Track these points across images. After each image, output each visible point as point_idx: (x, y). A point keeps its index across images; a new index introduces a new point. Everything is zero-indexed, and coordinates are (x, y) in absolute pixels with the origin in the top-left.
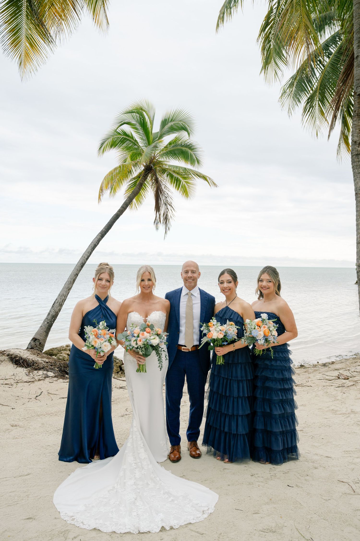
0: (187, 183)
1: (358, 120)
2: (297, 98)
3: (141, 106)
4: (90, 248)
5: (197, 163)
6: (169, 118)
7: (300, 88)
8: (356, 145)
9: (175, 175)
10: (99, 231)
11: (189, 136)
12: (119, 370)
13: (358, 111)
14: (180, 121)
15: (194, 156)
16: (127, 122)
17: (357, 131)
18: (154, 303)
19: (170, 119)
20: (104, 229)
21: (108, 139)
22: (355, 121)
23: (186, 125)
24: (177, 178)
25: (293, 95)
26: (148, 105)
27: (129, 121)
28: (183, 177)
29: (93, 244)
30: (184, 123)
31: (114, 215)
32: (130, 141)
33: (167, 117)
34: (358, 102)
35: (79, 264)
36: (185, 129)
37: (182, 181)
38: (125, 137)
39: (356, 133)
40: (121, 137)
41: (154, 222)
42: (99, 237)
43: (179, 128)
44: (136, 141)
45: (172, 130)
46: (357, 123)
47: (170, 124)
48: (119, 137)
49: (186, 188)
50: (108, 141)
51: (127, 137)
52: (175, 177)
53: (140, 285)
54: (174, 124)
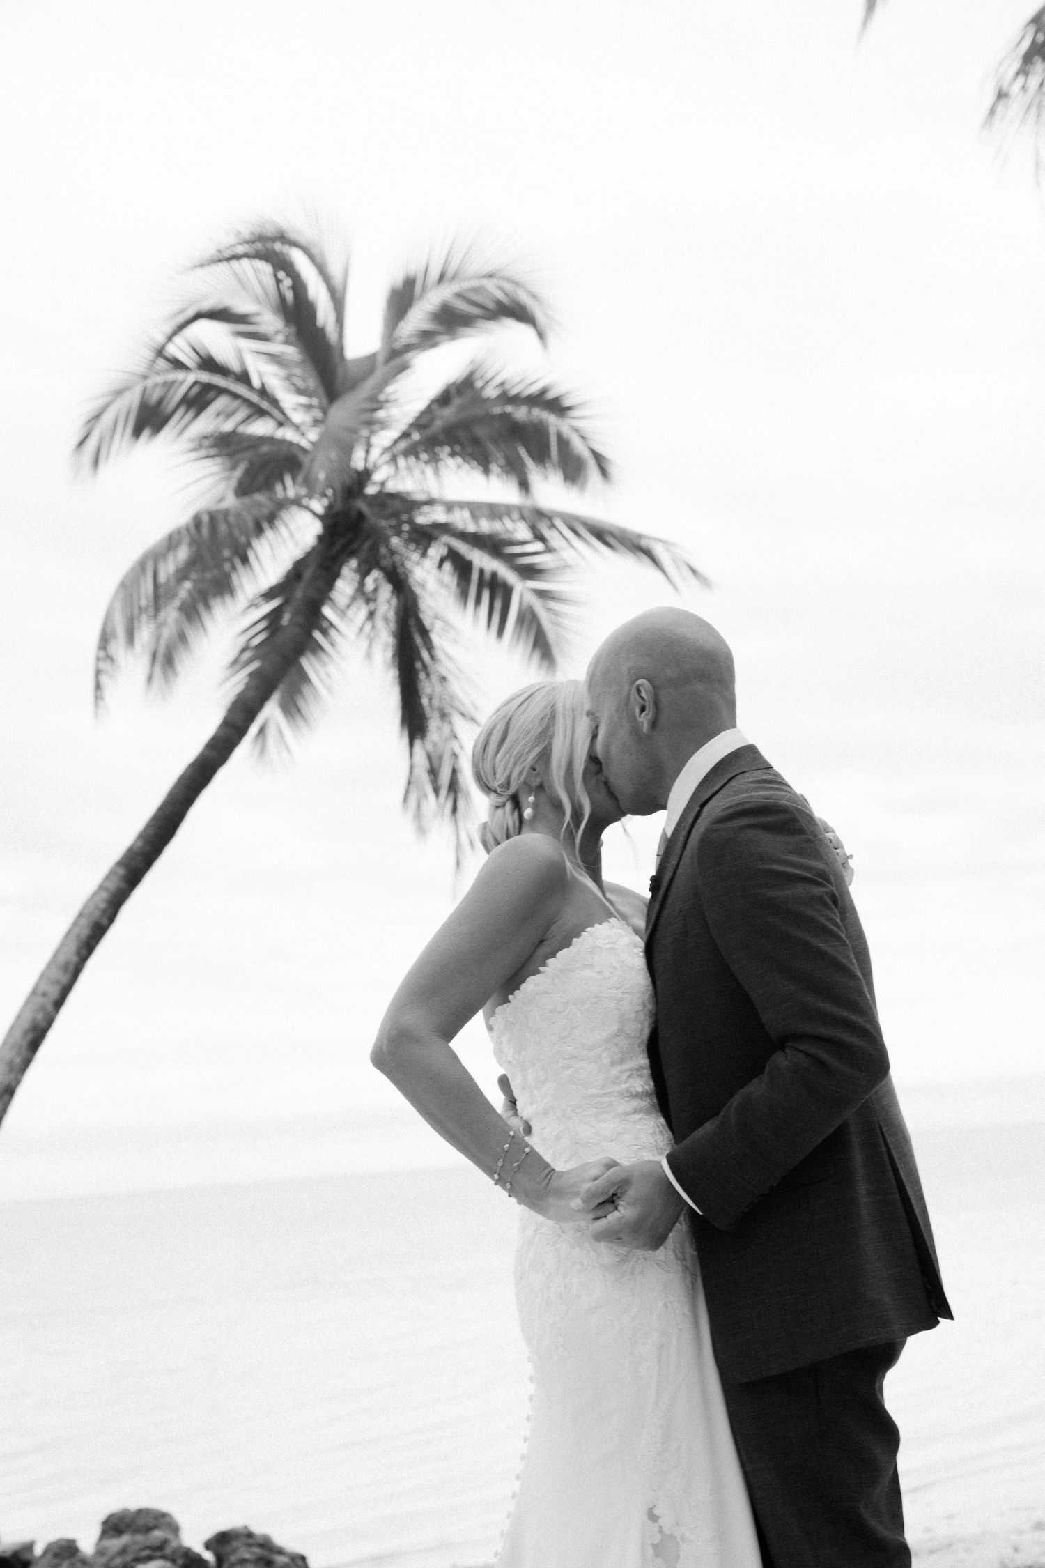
3: (279, 223)
4: (72, 947)
9: (482, 561)
11: (544, 345)
14: (489, 276)
15: (577, 443)
16: (215, 308)
19: (434, 274)
20: (140, 844)
21: (118, 393)
23: (521, 293)
24: (494, 576)
27: (223, 305)
29: (84, 922)
30: (510, 283)
32: (235, 396)
33: (415, 268)
35: (18, 1034)
36: (518, 312)
37: (519, 587)
38: (205, 377)
40: (185, 381)
41: (405, 799)
42: (113, 885)
43: (484, 310)
44: (263, 392)
45: (449, 323)
47: (433, 298)
48: (176, 381)
50: (119, 402)
54: (459, 295)
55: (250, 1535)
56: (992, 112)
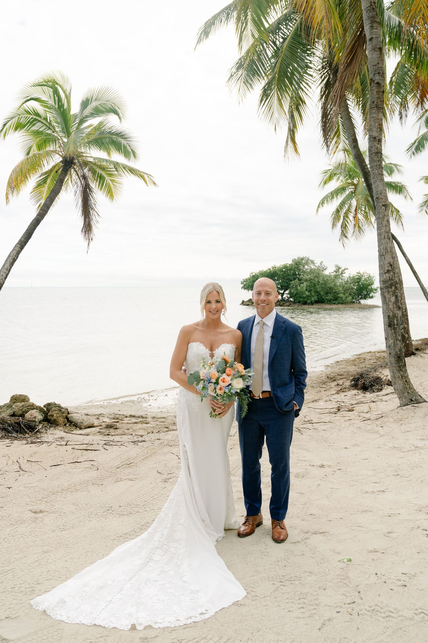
0: (112, 181)
1: (377, 112)
2: (248, 83)
3: (55, 78)
5: (133, 157)
6: (92, 98)
7: (251, 71)
8: (375, 141)
9: (99, 171)
10: (17, 241)
11: (121, 121)
12: (67, 421)
13: (377, 102)
14: (108, 101)
15: (128, 147)
16: (36, 98)
17: (376, 125)
18: (221, 333)
19: (94, 99)
21: (12, 118)
22: (374, 113)
23: (116, 107)
24: (101, 174)
25: (244, 79)
26: (63, 77)
27: (38, 97)
28: (108, 174)
30: (113, 103)
31: (33, 220)
32: (43, 123)
33: (89, 96)
34: (376, 92)
36: (116, 112)
37: (107, 178)
38: (35, 117)
39: (375, 128)
40: (30, 117)
42: (17, 249)
43: (106, 110)
44: (50, 123)
45: (97, 112)
46: (376, 116)
47: (94, 104)
48: (27, 117)
49: (111, 187)
50: (12, 121)
51: (38, 118)
52: (98, 173)
53: (205, 307)
54: (100, 105)
55: (55, 404)
56: (229, 79)
